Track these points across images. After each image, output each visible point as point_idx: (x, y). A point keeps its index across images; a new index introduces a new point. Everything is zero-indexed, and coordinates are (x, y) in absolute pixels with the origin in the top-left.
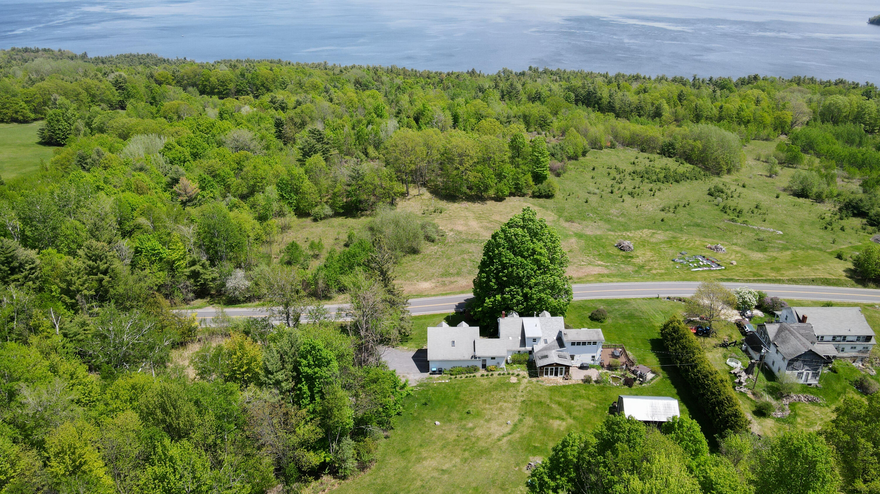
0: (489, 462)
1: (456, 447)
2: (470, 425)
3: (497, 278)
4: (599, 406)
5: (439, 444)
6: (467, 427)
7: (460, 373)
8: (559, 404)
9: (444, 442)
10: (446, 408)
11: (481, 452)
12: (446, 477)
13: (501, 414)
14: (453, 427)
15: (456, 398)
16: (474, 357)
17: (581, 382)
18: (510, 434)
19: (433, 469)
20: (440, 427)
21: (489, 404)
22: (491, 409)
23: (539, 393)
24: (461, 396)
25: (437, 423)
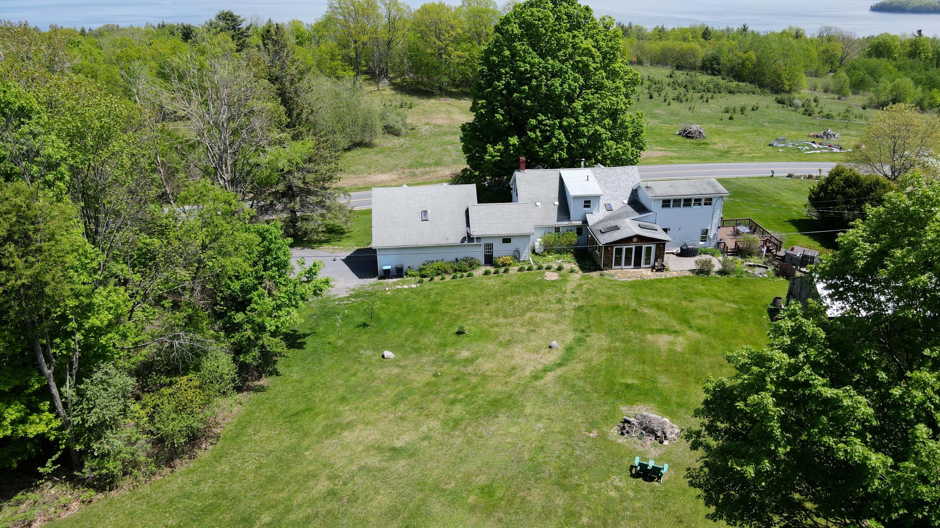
0: (517, 423)
1: (432, 397)
2: (465, 354)
3: (508, 102)
4: (744, 307)
5: (390, 393)
6: (458, 357)
7: (440, 272)
8: (658, 307)
9: (401, 388)
10: (408, 330)
11: (496, 404)
12: (401, 464)
13: (534, 331)
14: (424, 359)
15: (432, 311)
16: (469, 238)
17: (688, 274)
18: (560, 365)
19: (367, 449)
20: (395, 363)
21: (505, 317)
22: (511, 324)
23: (610, 291)
24: (443, 308)
25: (387, 354)
